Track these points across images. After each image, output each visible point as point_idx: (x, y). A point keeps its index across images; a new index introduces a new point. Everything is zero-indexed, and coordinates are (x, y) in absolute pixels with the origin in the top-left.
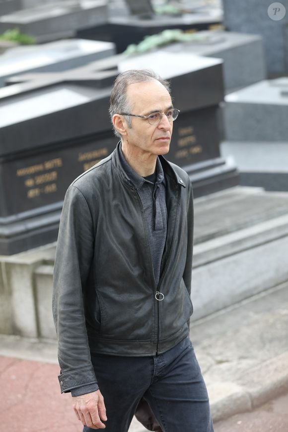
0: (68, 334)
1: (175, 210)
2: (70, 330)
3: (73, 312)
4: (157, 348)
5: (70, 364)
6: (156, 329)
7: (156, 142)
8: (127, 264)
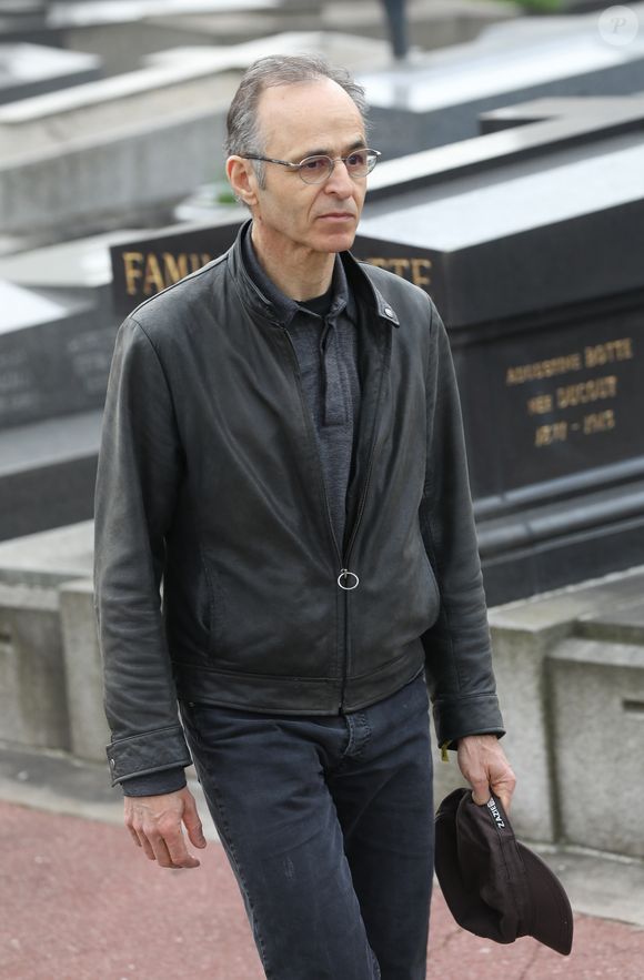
0: (124, 655)
1: (377, 380)
2: (128, 645)
3: (133, 604)
4: (343, 698)
5: (129, 720)
6: (341, 655)
7: (320, 223)
8: (265, 498)
